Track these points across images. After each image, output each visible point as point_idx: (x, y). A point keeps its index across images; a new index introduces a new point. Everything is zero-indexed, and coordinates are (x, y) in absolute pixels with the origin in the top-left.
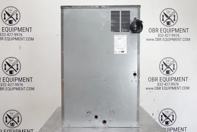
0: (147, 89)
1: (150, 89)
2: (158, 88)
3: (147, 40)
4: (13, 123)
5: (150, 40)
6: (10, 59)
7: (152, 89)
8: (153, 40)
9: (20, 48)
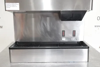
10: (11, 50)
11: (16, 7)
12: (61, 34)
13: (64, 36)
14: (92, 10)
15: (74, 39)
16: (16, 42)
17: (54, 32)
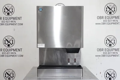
0: (96, 56)
1: (98, 56)
2: (104, 56)
3: (96, 24)
4: (10, 78)
5: (98, 24)
6: (8, 37)
7: (100, 56)
8: (100, 24)
9: (14, 30)
10: (38, 69)
11: (43, 46)
12: (67, 61)
13: (69, 62)
14: (83, 47)
15: (75, 64)
16: (40, 65)
17: (62, 59)
